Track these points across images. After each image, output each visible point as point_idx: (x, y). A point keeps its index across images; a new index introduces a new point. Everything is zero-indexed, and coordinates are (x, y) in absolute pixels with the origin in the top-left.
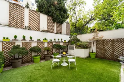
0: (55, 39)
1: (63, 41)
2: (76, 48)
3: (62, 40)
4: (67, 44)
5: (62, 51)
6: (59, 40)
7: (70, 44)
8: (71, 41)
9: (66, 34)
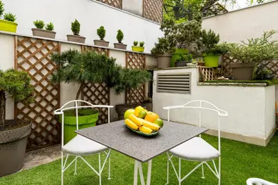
0: (76, 27)
1: (128, 42)
2: (201, 80)
3: (120, 36)
4: (149, 62)
5: (120, 99)
6: (101, 33)
7: (164, 61)
8: (173, 45)
9: (141, 11)
